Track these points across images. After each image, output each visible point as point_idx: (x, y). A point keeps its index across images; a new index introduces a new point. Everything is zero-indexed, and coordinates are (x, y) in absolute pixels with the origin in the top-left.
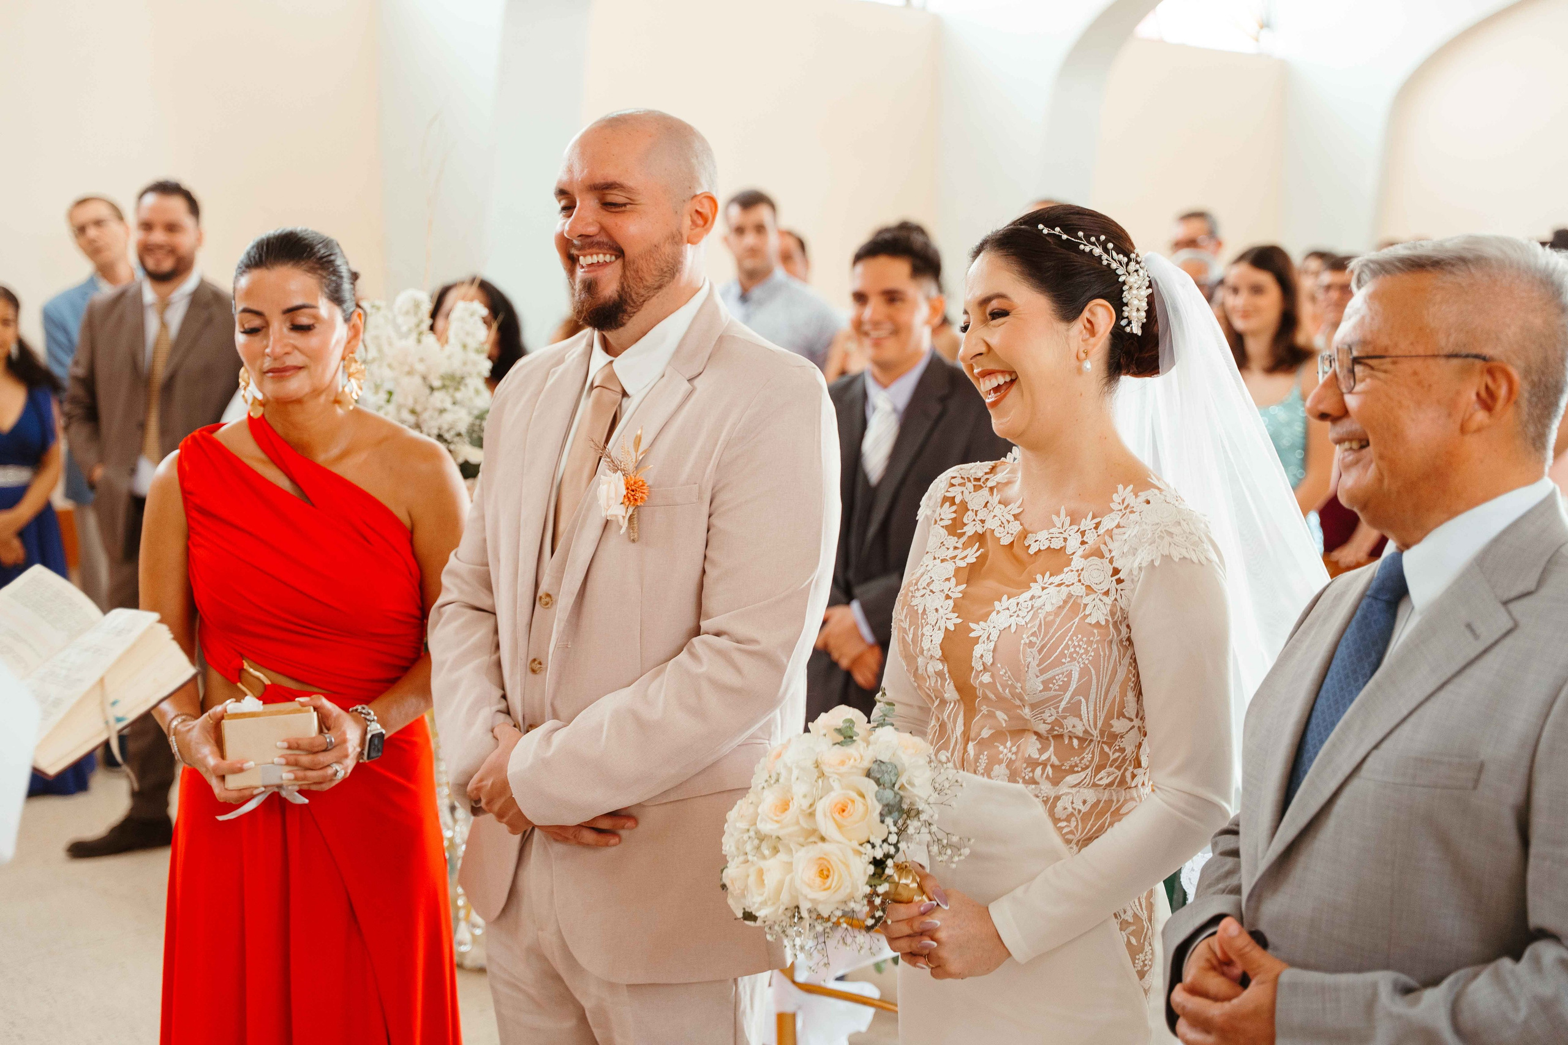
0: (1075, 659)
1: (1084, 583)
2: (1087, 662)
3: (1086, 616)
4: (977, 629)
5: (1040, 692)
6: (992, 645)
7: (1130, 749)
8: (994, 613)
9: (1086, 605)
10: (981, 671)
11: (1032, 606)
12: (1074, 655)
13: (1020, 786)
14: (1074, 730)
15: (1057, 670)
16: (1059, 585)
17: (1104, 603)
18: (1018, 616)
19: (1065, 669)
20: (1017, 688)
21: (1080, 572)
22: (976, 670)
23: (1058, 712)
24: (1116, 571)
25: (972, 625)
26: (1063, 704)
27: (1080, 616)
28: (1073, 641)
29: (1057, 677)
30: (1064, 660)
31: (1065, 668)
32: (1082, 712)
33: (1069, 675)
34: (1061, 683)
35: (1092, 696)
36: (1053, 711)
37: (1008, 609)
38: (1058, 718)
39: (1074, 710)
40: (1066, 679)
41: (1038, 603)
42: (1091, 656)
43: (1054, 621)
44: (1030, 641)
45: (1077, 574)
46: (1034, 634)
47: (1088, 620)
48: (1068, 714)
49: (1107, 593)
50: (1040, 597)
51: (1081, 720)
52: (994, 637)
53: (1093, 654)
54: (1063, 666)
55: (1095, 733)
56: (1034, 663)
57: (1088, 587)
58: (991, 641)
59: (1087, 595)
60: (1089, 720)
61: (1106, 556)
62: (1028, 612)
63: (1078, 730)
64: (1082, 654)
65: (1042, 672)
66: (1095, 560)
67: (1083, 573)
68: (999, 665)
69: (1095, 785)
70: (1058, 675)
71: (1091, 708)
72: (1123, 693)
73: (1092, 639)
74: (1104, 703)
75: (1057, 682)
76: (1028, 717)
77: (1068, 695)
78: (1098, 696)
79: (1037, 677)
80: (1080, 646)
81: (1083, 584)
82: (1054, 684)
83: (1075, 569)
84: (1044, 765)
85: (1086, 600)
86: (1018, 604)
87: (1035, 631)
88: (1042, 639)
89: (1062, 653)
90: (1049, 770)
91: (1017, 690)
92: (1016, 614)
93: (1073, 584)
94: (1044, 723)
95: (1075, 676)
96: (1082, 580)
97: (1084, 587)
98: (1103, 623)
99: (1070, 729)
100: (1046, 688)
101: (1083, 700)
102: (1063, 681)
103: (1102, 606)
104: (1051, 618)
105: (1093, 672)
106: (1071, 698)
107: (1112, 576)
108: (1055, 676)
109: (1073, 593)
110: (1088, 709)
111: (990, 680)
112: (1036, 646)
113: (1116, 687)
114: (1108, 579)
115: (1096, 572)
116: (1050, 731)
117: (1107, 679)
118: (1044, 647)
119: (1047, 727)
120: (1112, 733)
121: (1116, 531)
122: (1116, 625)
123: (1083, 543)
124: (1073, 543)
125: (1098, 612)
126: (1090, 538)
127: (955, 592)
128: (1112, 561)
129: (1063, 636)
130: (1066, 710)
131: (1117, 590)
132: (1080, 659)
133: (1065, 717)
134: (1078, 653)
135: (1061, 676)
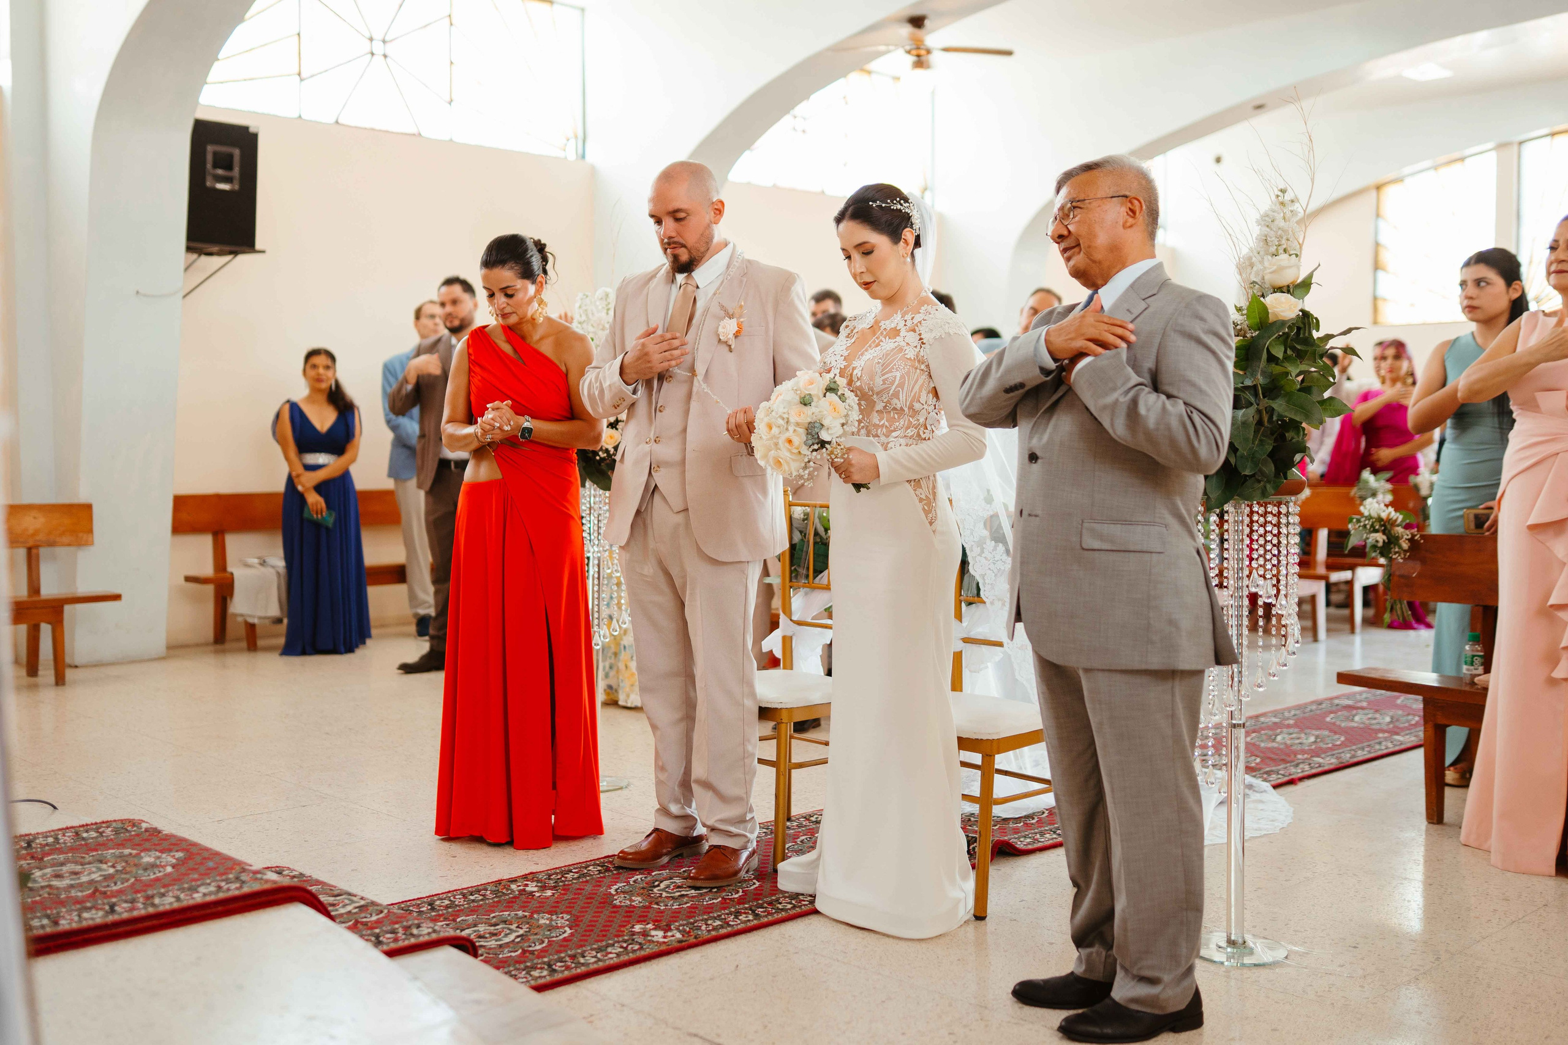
0: (898, 371)
2: (904, 373)
3: (904, 354)
4: (856, 364)
5: (882, 385)
6: (861, 368)
7: (922, 420)
8: (864, 356)
9: (907, 350)
10: (857, 381)
11: (881, 350)
12: (898, 369)
13: (871, 438)
14: (896, 407)
15: (889, 375)
16: (894, 342)
17: (915, 350)
18: (874, 354)
20: (871, 385)
21: (904, 337)
23: (889, 396)
24: (921, 339)
25: (854, 362)
26: (891, 392)
28: (898, 362)
29: (889, 378)
30: (893, 371)
31: (893, 374)
32: (900, 397)
33: (895, 377)
35: (905, 389)
37: (870, 353)
38: (889, 399)
39: (896, 395)
40: (893, 379)
41: (884, 348)
42: (907, 370)
43: (890, 354)
44: (878, 362)
45: (902, 338)
46: (880, 359)
47: (906, 356)
48: (893, 397)
49: (916, 347)
50: (884, 346)
51: (900, 401)
52: (862, 365)
55: (906, 409)
56: (879, 371)
57: (908, 344)
60: (903, 401)
61: (917, 332)
62: (879, 352)
63: (898, 407)
64: (903, 369)
65: (883, 375)
67: (906, 338)
68: (864, 375)
69: (905, 436)
71: (905, 394)
72: (920, 391)
73: (907, 364)
74: (911, 394)
75: (889, 380)
76: (875, 400)
77: (894, 387)
78: (908, 389)
79: (881, 378)
81: (905, 343)
82: (888, 382)
83: (901, 336)
84: (883, 426)
85: (907, 348)
86: (875, 350)
87: (881, 357)
88: (884, 361)
89: (893, 368)
90: (884, 430)
93: (900, 342)
95: (898, 378)
96: (905, 341)
98: (912, 358)
99: (894, 405)
100: (884, 383)
101: (900, 390)
103: (913, 351)
104: (889, 352)
105: (908, 377)
107: (919, 340)
109: (900, 346)
111: (860, 384)
112: (881, 364)
113: (917, 388)
114: (917, 341)
115: (912, 338)
116: (885, 407)
117: (913, 383)
118: (884, 364)
119: (884, 404)
120: (914, 410)
121: (923, 322)
122: (919, 361)
123: (905, 325)
124: (901, 325)
125: (911, 353)
126: (909, 323)
127: (846, 354)
128: (920, 335)
129: (894, 360)
130: (892, 395)
131: (921, 347)
132: (900, 371)
133: (892, 399)
134: (900, 368)
135: (891, 377)
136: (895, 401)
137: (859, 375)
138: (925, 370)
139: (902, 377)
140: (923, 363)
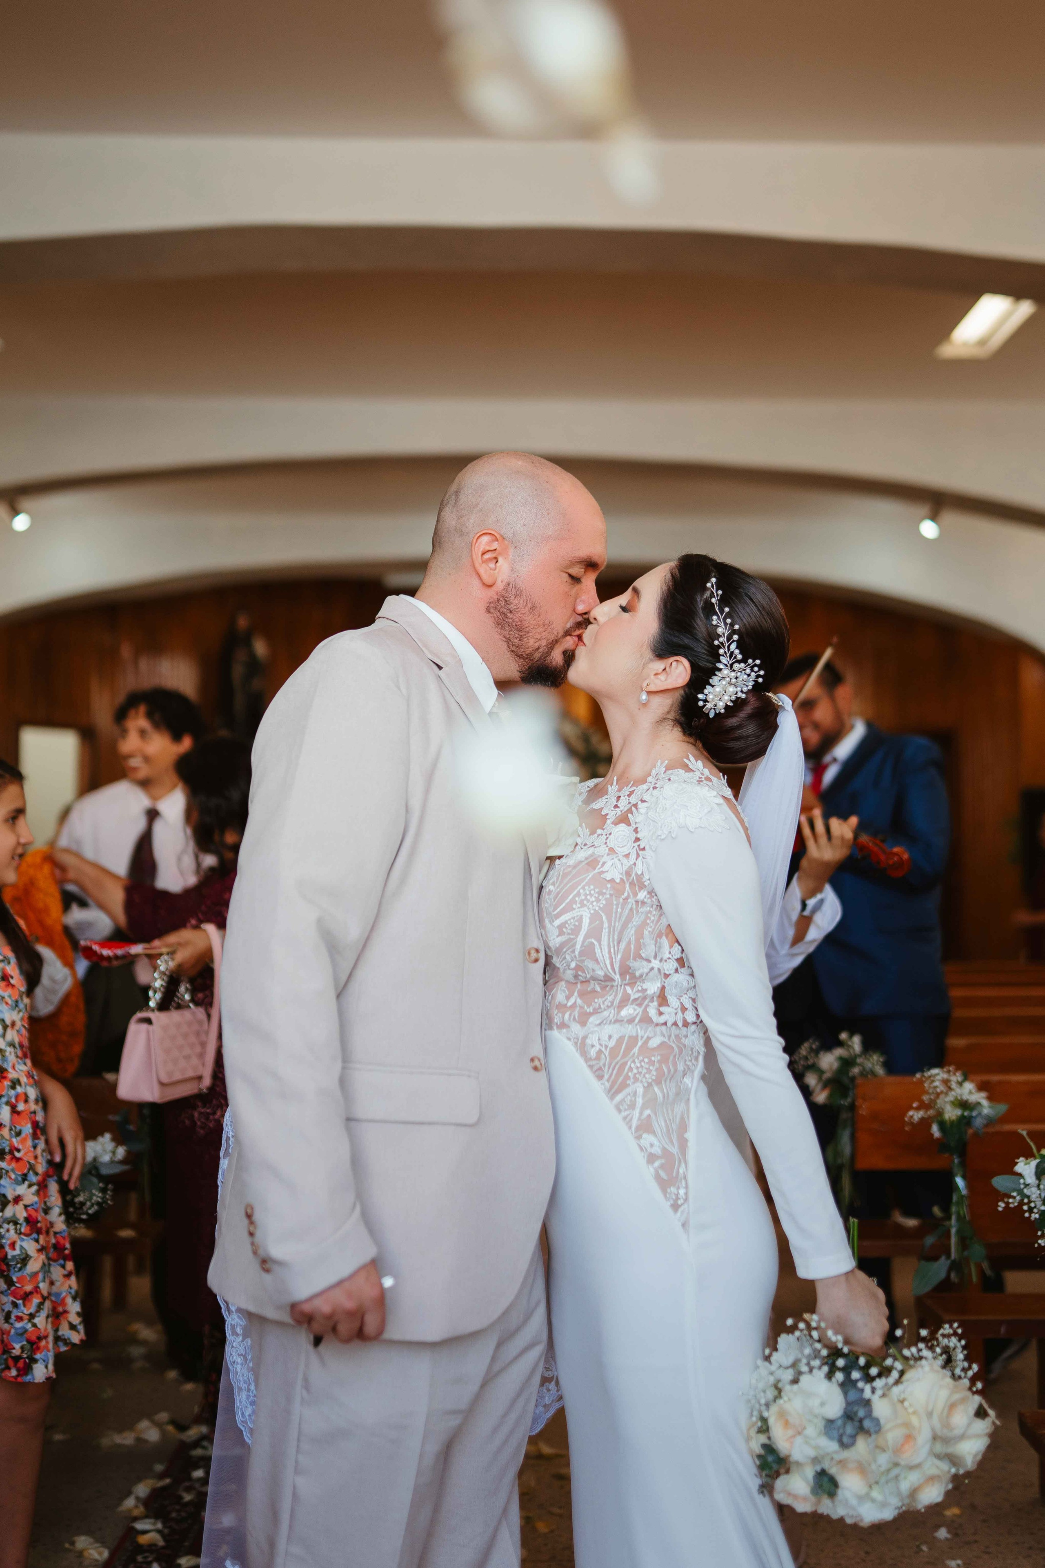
0: (585, 905)
1: (609, 845)
2: (597, 909)
3: (603, 872)
5: (558, 936)
7: (652, 990)
9: (604, 863)
12: (585, 902)
13: (555, 1032)
15: (569, 915)
17: (622, 864)
19: (575, 915)
21: (608, 835)
23: (575, 957)
24: (638, 839)
26: (578, 947)
27: (596, 871)
28: (584, 890)
29: (569, 922)
30: (574, 906)
32: (597, 955)
33: (581, 919)
34: (574, 927)
35: (605, 940)
36: (572, 955)
38: (578, 962)
39: (589, 952)
40: (577, 924)
42: (602, 903)
45: (605, 837)
48: (586, 958)
49: (627, 854)
51: (600, 963)
53: (604, 902)
54: (574, 912)
55: (615, 976)
57: (612, 849)
59: (608, 855)
60: (606, 964)
61: (632, 825)
63: (599, 974)
64: (593, 902)
65: (557, 916)
66: (623, 827)
67: (611, 836)
69: (618, 1021)
70: (570, 920)
71: (606, 951)
72: (640, 937)
73: (604, 891)
74: (618, 947)
75: (569, 926)
78: (611, 939)
79: (554, 921)
80: (591, 895)
81: (607, 846)
82: (566, 928)
83: (605, 834)
84: (572, 1009)
85: (605, 859)
88: (558, 888)
89: (574, 897)
90: (576, 1013)
93: (600, 846)
95: (586, 922)
96: (608, 843)
97: (607, 849)
98: (619, 878)
99: (591, 973)
100: (561, 933)
101: (595, 943)
103: (619, 866)
104: (569, 869)
105: (604, 918)
106: (583, 942)
107: (634, 842)
108: (566, 922)
109: (597, 854)
110: (602, 952)
112: (552, 893)
113: (631, 932)
114: (630, 844)
115: (620, 838)
117: (618, 926)
118: (558, 894)
119: (573, 972)
120: (633, 975)
121: (640, 805)
123: (616, 807)
125: (616, 868)
126: (623, 802)
128: (636, 830)
129: (578, 883)
130: (581, 953)
131: (638, 856)
132: (591, 906)
133: (583, 961)
134: (588, 901)
135: (572, 920)
136: (589, 964)
139: (595, 917)
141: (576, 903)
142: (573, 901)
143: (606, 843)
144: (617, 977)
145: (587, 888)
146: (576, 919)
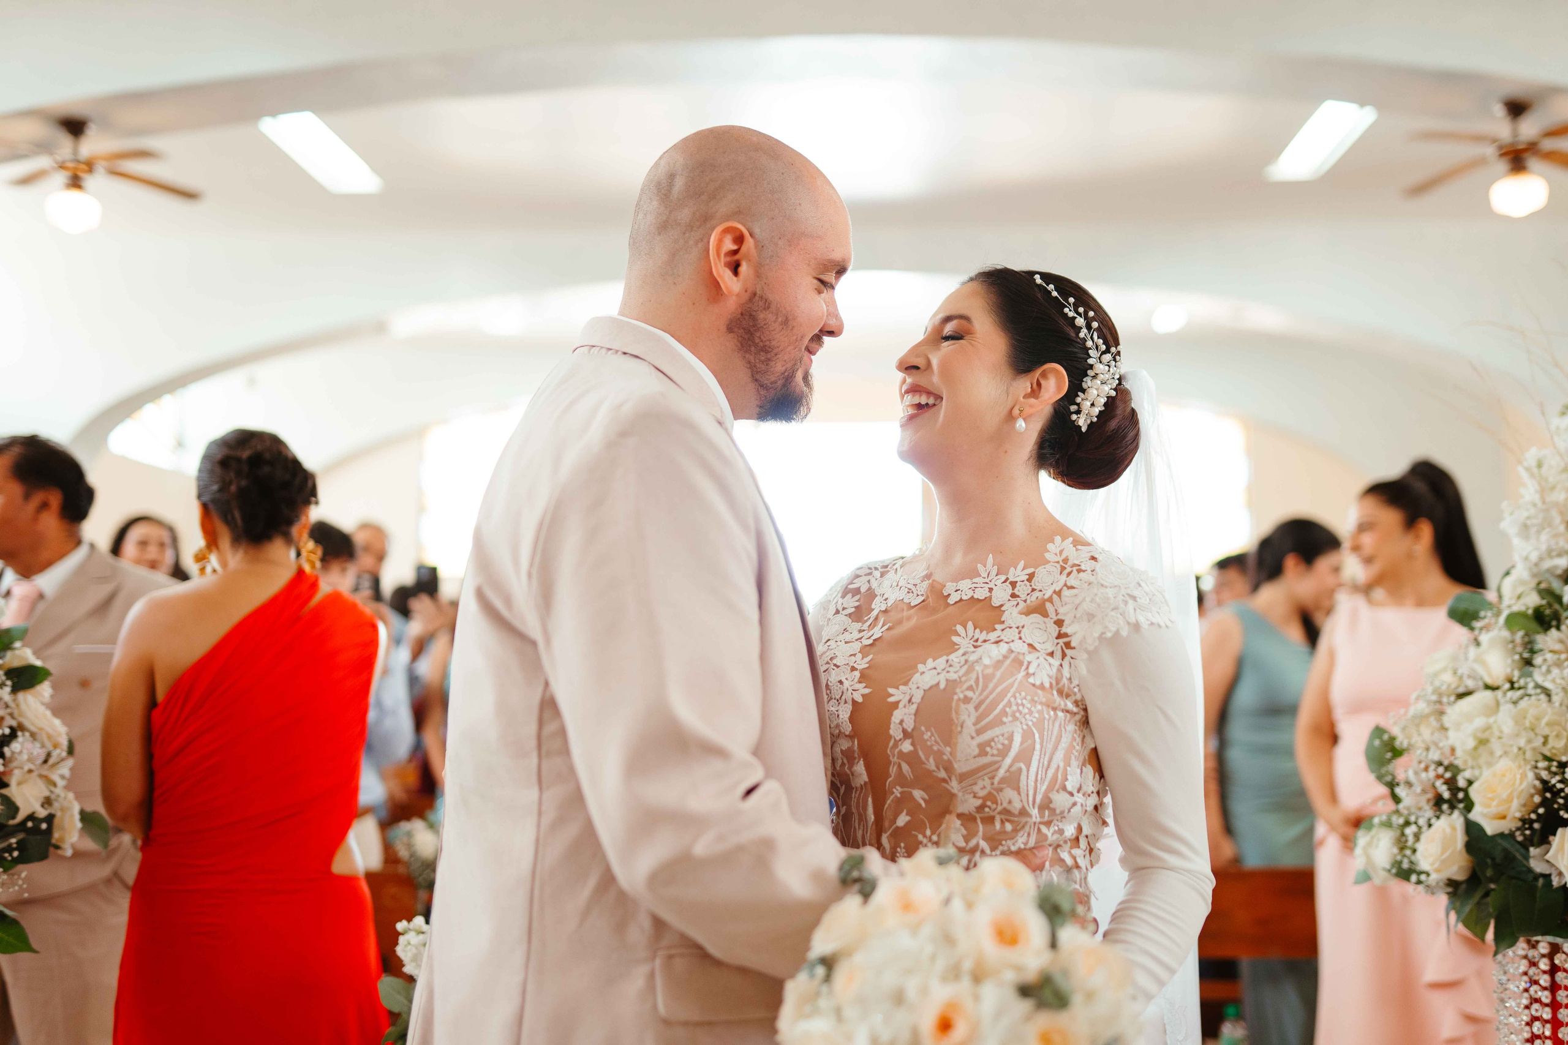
0: (1017, 719)
1: (1025, 640)
2: (1030, 723)
3: (1028, 675)
4: (897, 694)
5: (975, 757)
6: (914, 707)
8: (917, 675)
9: (1029, 663)
10: (900, 740)
11: (966, 661)
12: (1017, 714)
14: (1009, 807)
15: (997, 731)
16: (997, 642)
17: (1050, 664)
18: (948, 672)
19: (1005, 731)
20: (944, 754)
21: (1020, 628)
22: (895, 739)
23: (992, 784)
24: (1062, 634)
25: (891, 690)
26: (1001, 773)
27: (1022, 673)
28: (1015, 698)
29: (996, 739)
30: (1005, 719)
31: (1006, 729)
32: (1021, 783)
33: (1011, 738)
34: (1000, 747)
35: (1033, 762)
36: (987, 782)
37: (935, 668)
38: (993, 791)
39: (1013, 780)
40: (1006, 742)
41: (972, 658)
42: (1035, 717)
43: (993, 675)
44: (966, 697)
45: (1017, 631)
46: (970, 688)
47: (1031, 680)
48: (1005, 786)
49: (1052, 655)
50: (974, 652)
51: (1019, 794)
52: (917, 699)
53: (1037, 715)
54: (1004, 727)
55: (1032, 814)
56: (969, 722)
57: (1030, 645)
58: (913, 703)
59: (1030, 653)
60: (1028, 795)
61: (1051, 616)
62: (961, 667)
63: (1015, 807)
64: (1025, 714)
65: (979, 732)
66: (1036, 617)
67: (1023, 630)
68: (923, 728)
70: (997, 737)
71: (1032, 777)
72: (1067, 763)
73: (1036, 700)
74: (1046, 773)
75: (996, 744)
76: (955, 791)
77: (1008, 761)
78: (1040, 765)
79: (972, 738)
80: (1023, 705)
81: (1024, 642)
82: (992, 747)
83: (1014, 626)
85: (1028, 658)
86: (947, 661)
87: (971, 686)
88: (981, 694)
89: (1003, 709)
91: (945, 757)
92: (945, 671)
93: (1013, 641)
94: (975, 797)
95: (1017, 739)
96: (1023, 637)
97: (1026, 645)
98: (1047, 685)
99: (1005, 805)
100: (983, 753)
101: (1023, 768)
102: (1003, 744)
103: (1047, 667)
104: (989, 671)
105: (1037, 736)
106: (1011, 766)
107: (1057, 638)
108: (993, 740)
109: (1013, 649)
111: (911, 748)
112: (972, 701)
113: (1059, 756)
114: (1052, 640)
115: (1039, 632)
116: (980, 809)
117: (1050, 746)
118: (981, 702)
119: (979, 802)
120: (1053, 811)
121: (1066, 592)
122: (1060, 692)
123: (1013, 596)
124: (1001, 595)
125: (1043, 670)
126: (1022, 590)
127: (862, 664)
128: (1059, 623)
129: (1005, 689)
130: (1001, 780)
131: (1064, 655)
132: (1023, 720)
133: (1001, 790)
134: (1021, 713)
135: (1001, 737)
136: (1009, 794)
137: (909, 725)
138: (1075, 710)
139: (1028, 735)
140: (1068, 696)
141: (1006, 714)
142: (1004, 713)
143: (1020, 638)
144: (1035, 812)
145: (1018, 695)
146: (1006, 735)
